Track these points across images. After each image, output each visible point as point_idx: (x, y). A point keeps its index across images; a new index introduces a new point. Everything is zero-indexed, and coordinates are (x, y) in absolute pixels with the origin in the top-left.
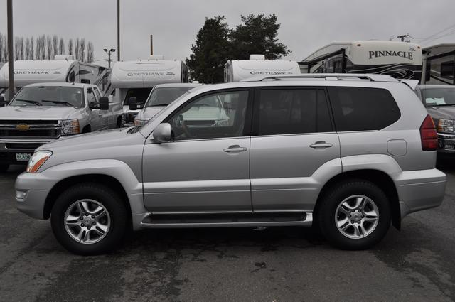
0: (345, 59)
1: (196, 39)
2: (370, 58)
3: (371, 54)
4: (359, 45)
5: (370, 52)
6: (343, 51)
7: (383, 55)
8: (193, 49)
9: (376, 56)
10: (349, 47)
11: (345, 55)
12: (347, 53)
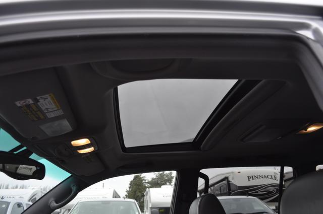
0: (229, 184)
1: (129, 186)
2: (249, 180)
3: (249, 178)
4: (239, 172)
5: (248, 177)
6: (226, 178)
7: (258, 178)
8: (127, 191)
9: (253, 179)
10: (231, 174)
11: (228, 181)
12: (230, 179)
